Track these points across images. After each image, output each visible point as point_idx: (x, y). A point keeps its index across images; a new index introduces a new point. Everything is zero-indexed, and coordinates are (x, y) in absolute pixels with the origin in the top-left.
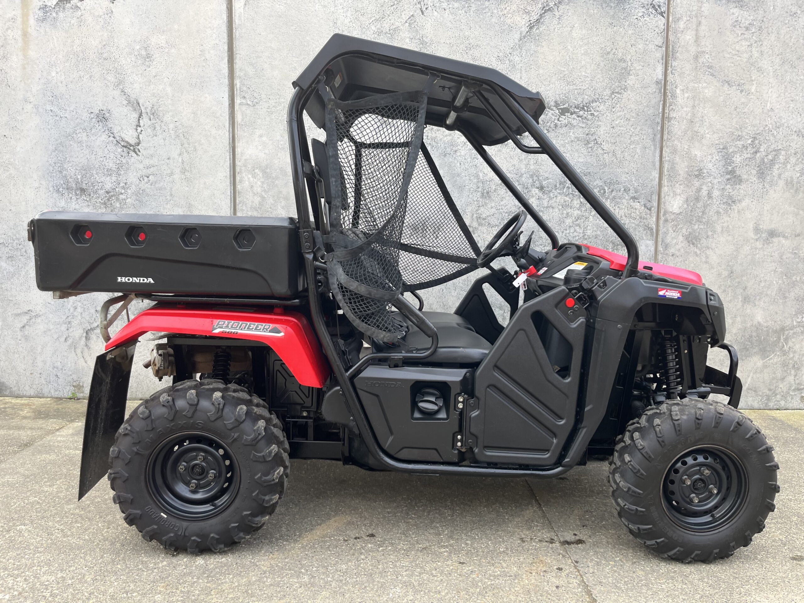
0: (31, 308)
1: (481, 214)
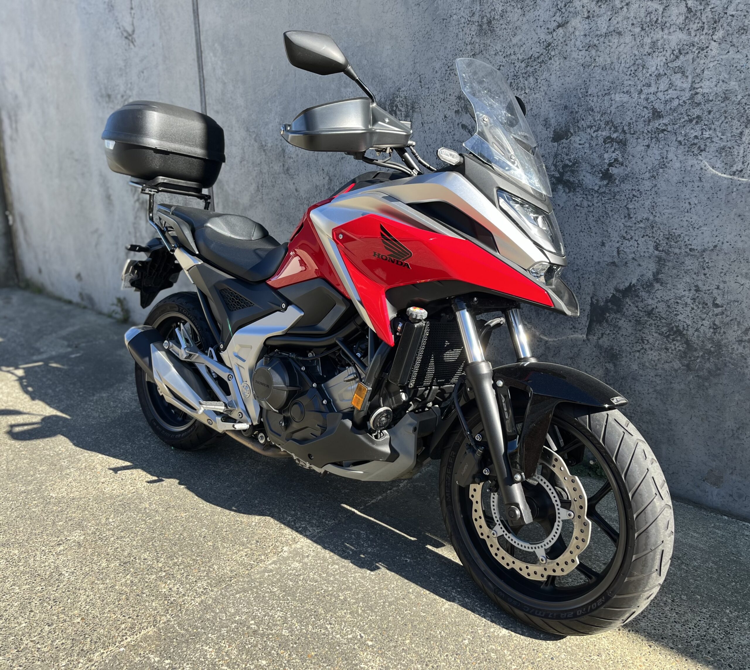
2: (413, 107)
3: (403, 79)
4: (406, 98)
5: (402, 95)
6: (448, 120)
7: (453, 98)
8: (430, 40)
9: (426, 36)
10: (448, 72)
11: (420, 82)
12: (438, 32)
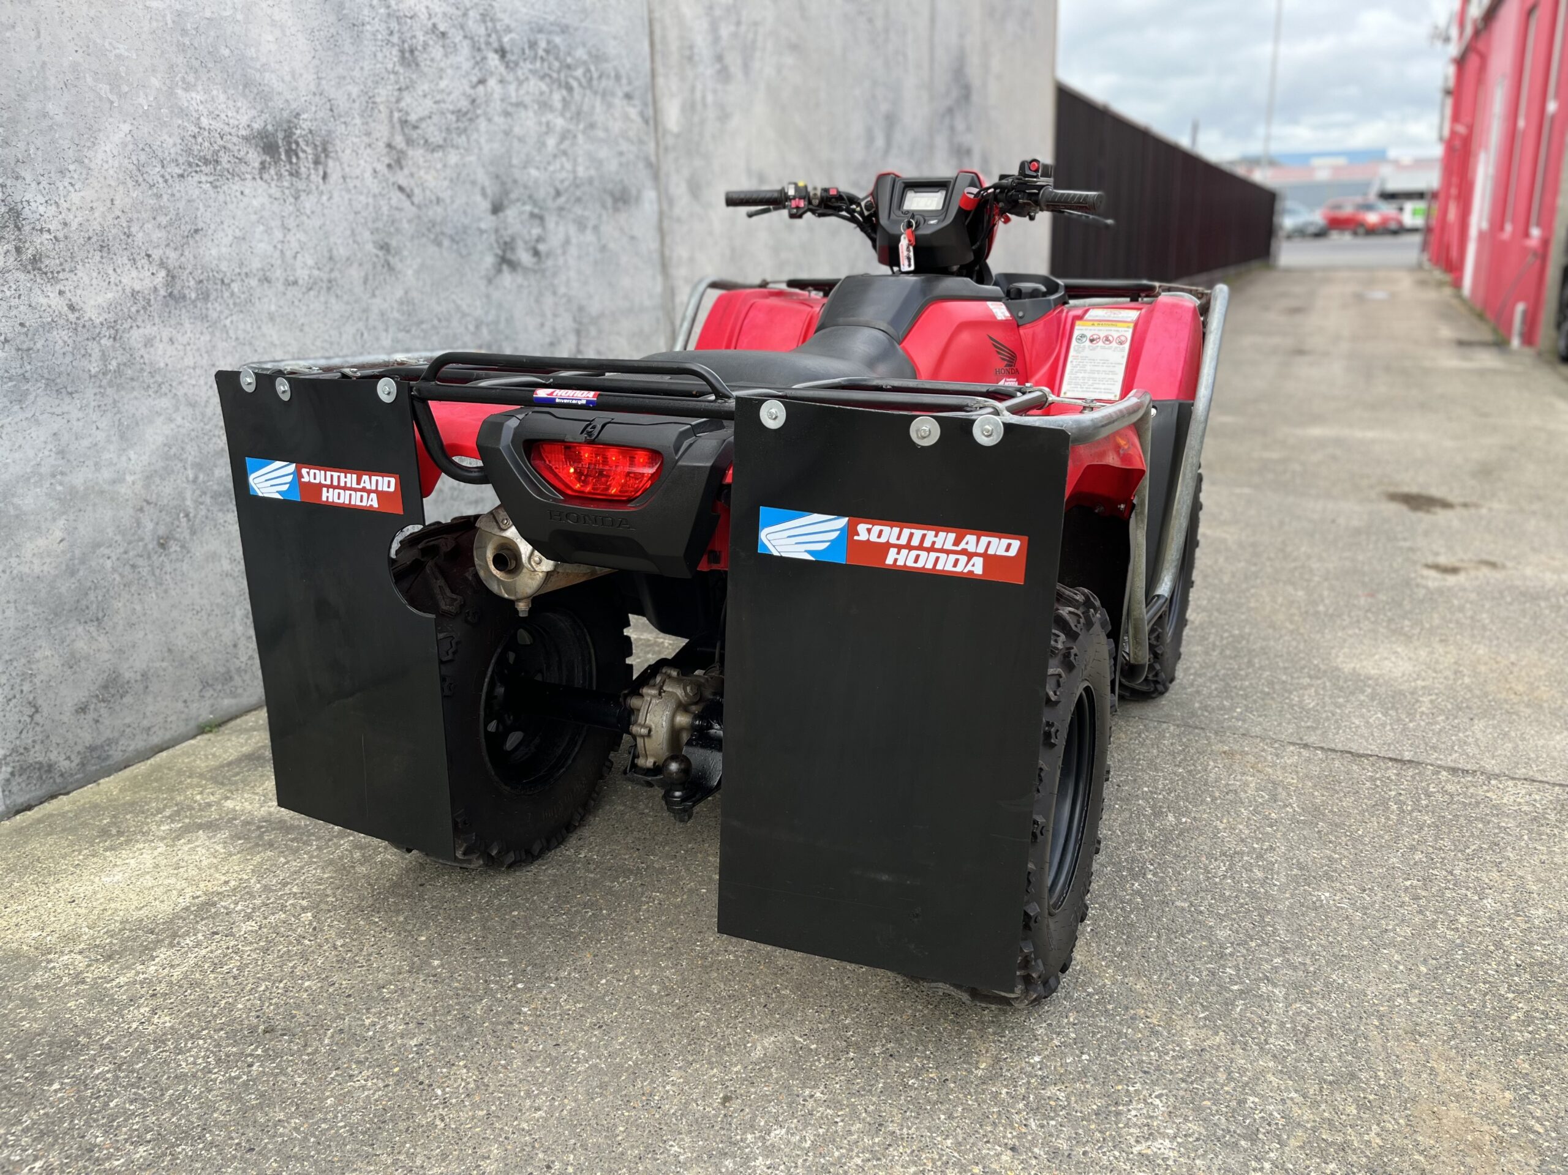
1: (407, 113)
2: (325, 150)
3: (303, 99)
4: (311, 131)
5: (304, 126)
6: (380, 175)
7: (381, 144)
8: (337, 49)
9: (332, 40)
10: (370, 105)
11: (331, 110)
12: (349, 40)
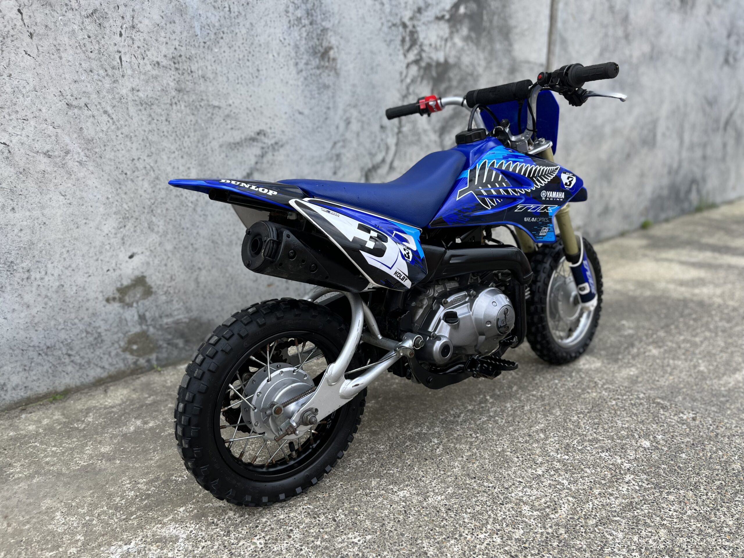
0: (263, 127)
